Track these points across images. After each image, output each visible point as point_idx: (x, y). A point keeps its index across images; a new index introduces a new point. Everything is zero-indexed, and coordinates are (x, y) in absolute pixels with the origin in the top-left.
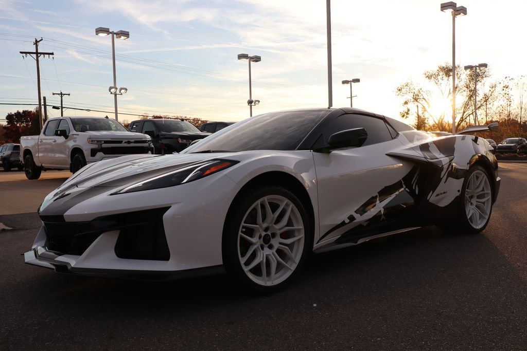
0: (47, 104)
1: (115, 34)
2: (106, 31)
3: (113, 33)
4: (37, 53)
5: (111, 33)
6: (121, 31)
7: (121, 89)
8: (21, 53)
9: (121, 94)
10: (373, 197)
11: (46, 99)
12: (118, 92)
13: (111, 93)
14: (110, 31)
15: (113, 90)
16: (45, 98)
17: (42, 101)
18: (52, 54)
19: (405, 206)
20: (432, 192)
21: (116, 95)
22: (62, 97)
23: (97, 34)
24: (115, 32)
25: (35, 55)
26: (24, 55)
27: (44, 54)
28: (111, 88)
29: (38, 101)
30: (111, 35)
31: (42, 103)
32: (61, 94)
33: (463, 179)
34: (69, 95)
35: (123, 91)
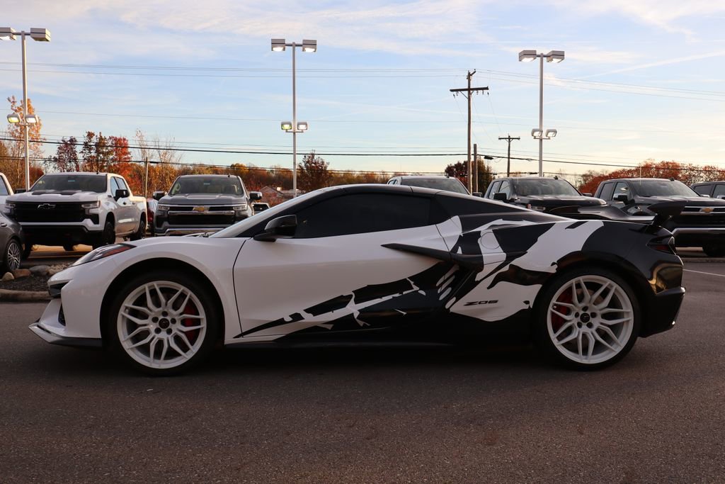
0: (478, 153)
1: (545, 56)
2: (532, 54)
3: (542, 56)
4: (469, 90)
5: (539, 56)
6: (553, 51)
7: (548, 131)
8: (452, 91)
9: (549, 139)
10: (342, 296)
11: (477, 147)
12: (544, 136)
13: (535, 138)
14: (538, 53)
15: (536, 134)
16: (475, 146)
17: (472, 150)
18: (487, 88)
19: (405, 313)
20: (454, 299)
21: (541, 140)
22: (509, 142)
23: (520, 60)
24: (545, 53)
25: (467, 92)
26: (455, 93)
27: (477, 89)
28: (534, 131)
29: (467, 149)
30: (539, 59)
31: (472, 152)
32: (509, 138)
33: (541, 286)
34: (519, 139)
35: (550, 134)
